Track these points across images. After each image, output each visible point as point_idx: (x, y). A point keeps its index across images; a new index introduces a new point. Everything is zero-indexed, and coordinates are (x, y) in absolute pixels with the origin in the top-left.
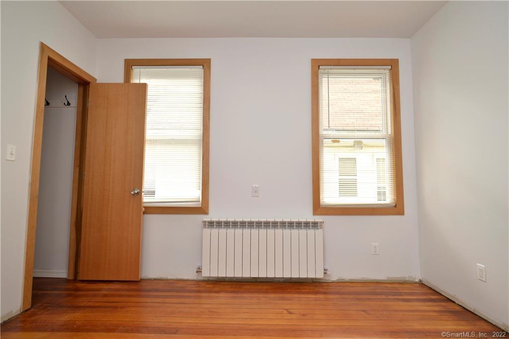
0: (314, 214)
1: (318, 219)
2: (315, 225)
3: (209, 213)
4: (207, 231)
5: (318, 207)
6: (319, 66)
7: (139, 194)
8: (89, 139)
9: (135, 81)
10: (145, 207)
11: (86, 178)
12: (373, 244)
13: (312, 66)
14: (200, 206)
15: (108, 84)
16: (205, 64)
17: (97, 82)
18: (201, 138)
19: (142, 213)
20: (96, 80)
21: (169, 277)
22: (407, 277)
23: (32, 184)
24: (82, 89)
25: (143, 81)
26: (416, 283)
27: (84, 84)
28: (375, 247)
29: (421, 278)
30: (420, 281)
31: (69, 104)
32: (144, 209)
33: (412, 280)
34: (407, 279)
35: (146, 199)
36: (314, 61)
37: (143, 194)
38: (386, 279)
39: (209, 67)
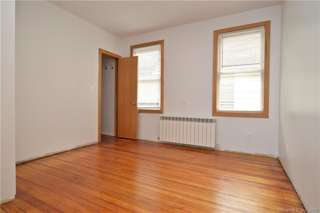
0: (213, 115)
1: (214, 118)
2: (211, 121)
3: (164, 113)
4: (161, 121)
5: (215, 112)
6: (218, 34)
7: (136, 104)
8: (119, 82)
9: (134, 55)
10: (139, 110)
11: (118, 98)
12: (247, 133)
13: (214, 35)
14: (160, 110)
15: (124, 58)
16: (161, 43)
17: (122, 57)
18: (160, 79)
19: (137, 112)
20: (121, 57)
21: (149, 140)
22: (268, 154)
23: (99, 100)
24: (116, 61)
25: (137, 55)
26: (275, 158)
27: (117, 59)
28: (248, 135)
29: (278, 156)
30: (278, 158)
31: (113, 68)
32: (138, 110)
33: (272, 157)
34: (269, 156)
35: (139, 106)
36: (215, 31)
37: (137, 104)
38: (254, 154)
39: (163, 44)
